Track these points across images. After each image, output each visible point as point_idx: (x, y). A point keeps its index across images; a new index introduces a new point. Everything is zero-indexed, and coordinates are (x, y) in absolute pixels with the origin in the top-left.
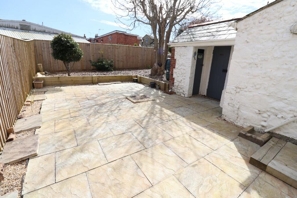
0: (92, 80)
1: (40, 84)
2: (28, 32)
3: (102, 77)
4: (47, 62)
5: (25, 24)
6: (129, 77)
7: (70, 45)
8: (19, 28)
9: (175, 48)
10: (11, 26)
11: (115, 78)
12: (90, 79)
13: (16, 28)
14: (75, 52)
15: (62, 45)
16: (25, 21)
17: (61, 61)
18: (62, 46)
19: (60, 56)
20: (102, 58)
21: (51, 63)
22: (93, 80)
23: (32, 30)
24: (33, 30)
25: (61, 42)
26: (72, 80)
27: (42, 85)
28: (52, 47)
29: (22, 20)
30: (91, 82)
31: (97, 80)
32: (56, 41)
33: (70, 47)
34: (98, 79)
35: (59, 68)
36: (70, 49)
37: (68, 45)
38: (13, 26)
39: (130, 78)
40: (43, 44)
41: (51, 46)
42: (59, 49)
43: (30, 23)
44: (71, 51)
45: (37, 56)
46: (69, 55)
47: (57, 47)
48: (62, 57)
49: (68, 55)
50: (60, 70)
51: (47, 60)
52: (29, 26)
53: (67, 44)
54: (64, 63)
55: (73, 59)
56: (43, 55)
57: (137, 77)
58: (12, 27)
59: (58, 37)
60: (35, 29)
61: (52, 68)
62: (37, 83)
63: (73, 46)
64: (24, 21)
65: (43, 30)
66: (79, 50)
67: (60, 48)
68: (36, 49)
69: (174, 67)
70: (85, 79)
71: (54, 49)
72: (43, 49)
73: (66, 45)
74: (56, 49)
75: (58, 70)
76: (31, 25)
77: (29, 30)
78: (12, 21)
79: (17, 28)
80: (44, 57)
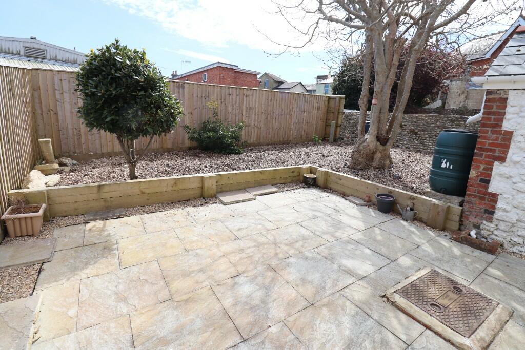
0: (202, 188)
1: (29, 221)
2: (42, 62)
3: (228, 176)
4: (70, 132)
5: (35, 46)
6: (293, 172)
7: (142, 80)
8: (22, 53)
9: (511, 93)
10: (5, 49)
11: (262, 177)
12: (197, 185)
13: (15, 53)
14: (159, 105)
15: (114, 79)
16: (35, 39)
17: (108, 133)
18: (114, 85)
19: (108, 120)
20: (213, 119)
21: (80, 135)
22: (205, 189)
23: (49, 58)
24: (52, 58)
25: (113, 71)
26: (143, 193)
27: (38, 224)
28: (81, 87)
29: (29, 38)
30: (198, 192)
31: (214, 187)
32: (95, 69)
33: (144, 89)
34: (217, 182)
35: (102, 146)
36: (142, 93)
37: (138, 82)
38: (9, 49)
39: (295, 174)
40: (61, 80)
41: (78, 85)
42: (103, 95)
43: (46, 45)
44: (146, 102)
45: (42, 114)
46: (137, 115)
47: (96, 88)
48: (112, 120)
49: (135, 116)
50: (104, 151)
51: (70, 127)
52: (43, 51)
53: (131, 77)
54: (119, 138)
55: (149, 129)
56: (60, 113)
57: (312, 171)
58: (7, 50)
59: (103, 54)
60: (56, 56)
61: (84, 146)
62: (20, 219)
63: (152, 83)
64: (33, 40)
65: (73, 59)
66: (170, 99)
67: (107, 91)
68: (40, 96)
69: (502, 159)
70: (181, 186)
71: (86, 95)
72: (58, 97)
73: (129, 81)
74: (93, 94)
75: (99, 152)
76: (48, 48)
77: (43, 59)
78: (8, 39)
79: (18, 54)
80: (60, 118)
